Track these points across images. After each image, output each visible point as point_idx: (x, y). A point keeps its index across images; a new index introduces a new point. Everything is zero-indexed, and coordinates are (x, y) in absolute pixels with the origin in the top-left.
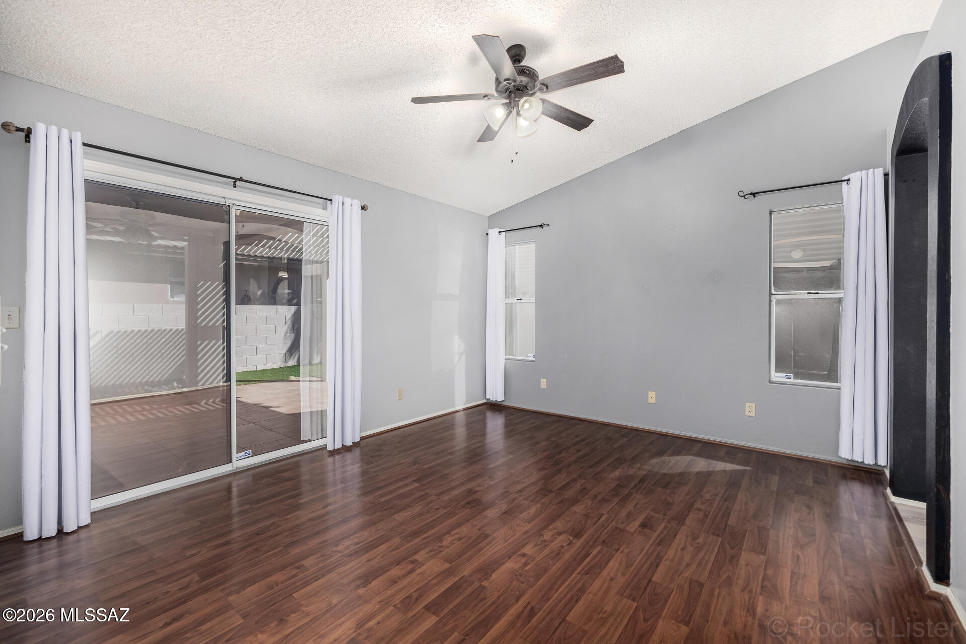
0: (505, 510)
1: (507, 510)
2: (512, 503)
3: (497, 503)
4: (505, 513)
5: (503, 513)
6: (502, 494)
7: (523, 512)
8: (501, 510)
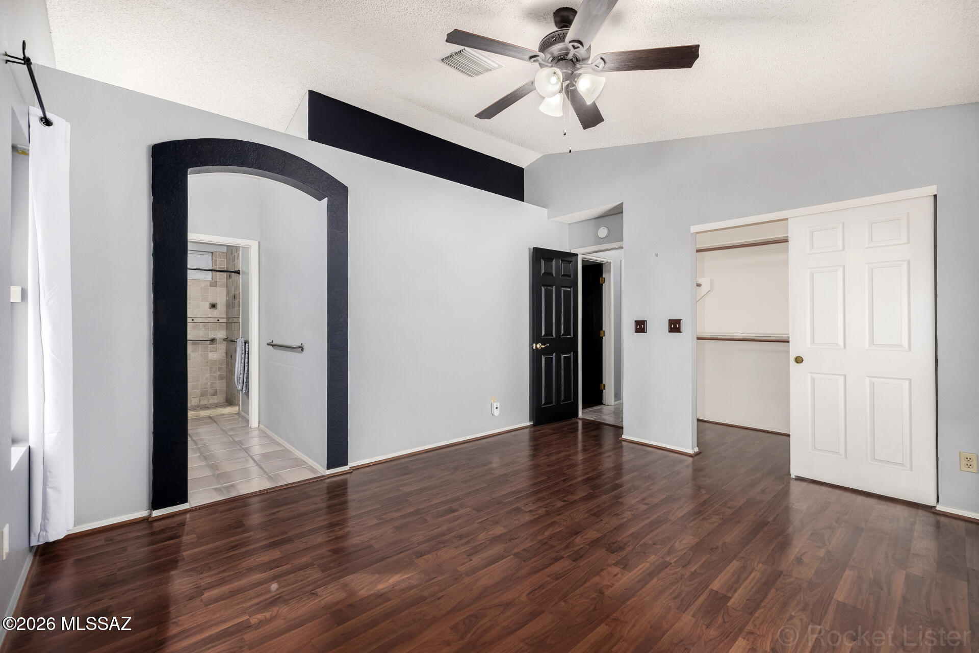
0: (578, 536)
1: (575, 536)
2: (568, 544)
3: (586, 545)
4: (577, 533)
5: (579, 533)
6: (581, 557)
7: (558, 532)
8: (582, 537)
